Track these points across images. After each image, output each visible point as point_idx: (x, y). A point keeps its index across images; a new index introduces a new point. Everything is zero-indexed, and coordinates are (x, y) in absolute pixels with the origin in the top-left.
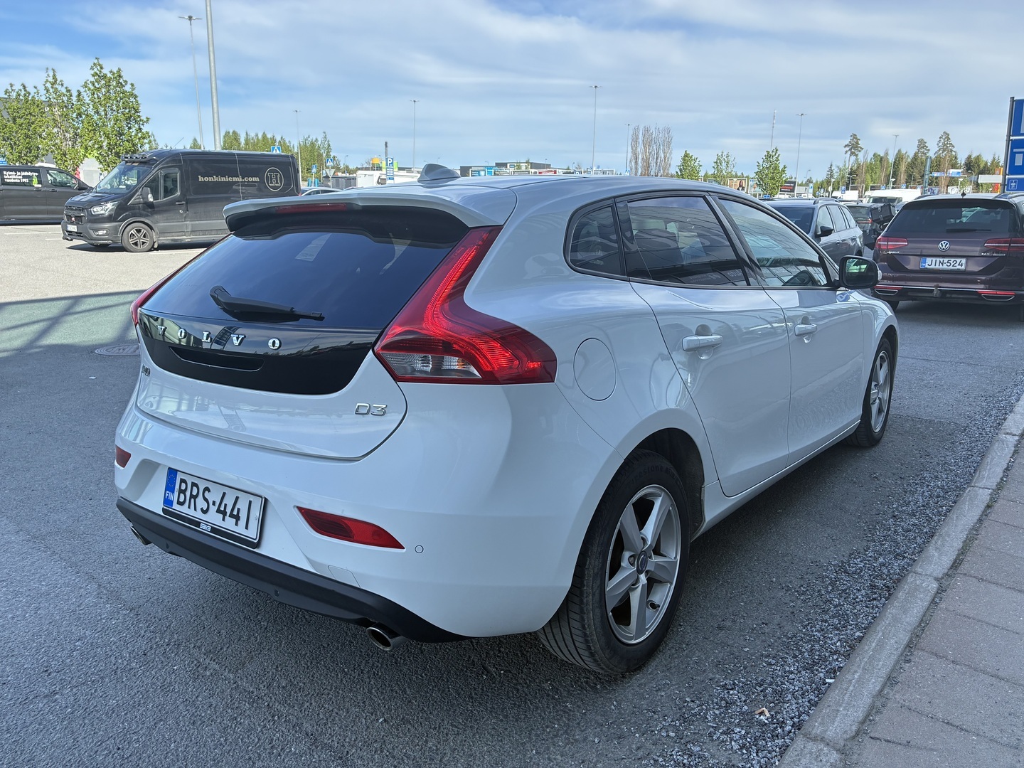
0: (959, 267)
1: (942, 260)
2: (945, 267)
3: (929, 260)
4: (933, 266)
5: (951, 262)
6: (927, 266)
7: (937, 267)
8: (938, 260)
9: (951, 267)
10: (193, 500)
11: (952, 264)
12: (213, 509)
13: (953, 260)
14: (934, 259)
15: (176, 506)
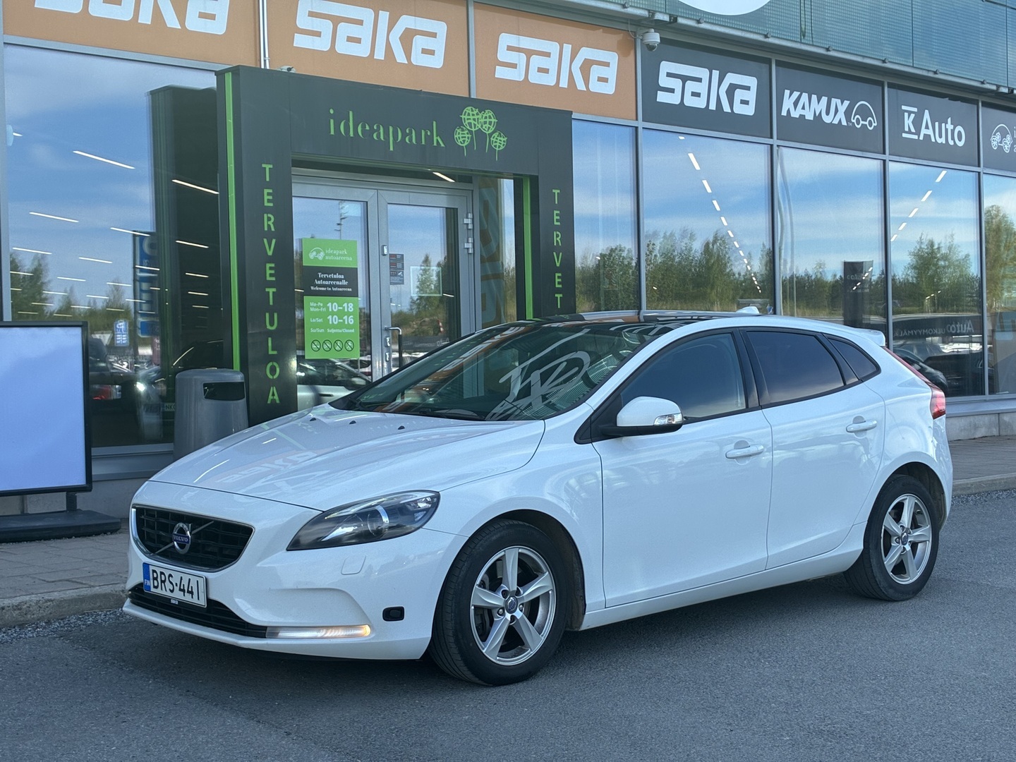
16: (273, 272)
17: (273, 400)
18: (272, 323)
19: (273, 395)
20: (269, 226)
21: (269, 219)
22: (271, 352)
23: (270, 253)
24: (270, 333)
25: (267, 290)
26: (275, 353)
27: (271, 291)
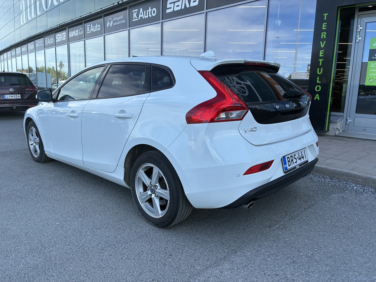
0: (19, 98)
1: (11, 95)
2: (13, 98)
3: (6, 96)
4: (9, 98)
5: (15, 96)
6: (6, 98)
7: (10, 98)
8: (10, 95)
9: (16, 98)
10: (292, 161)
11: (16, 97)
12: (298, 159)
13: (15, 95)
14: (9, 95)
15: (288, 168)
16: (323, 53)
17: (317, 99)
18: (320, 72)
19: (317, 97)
20: (323, 37)
21: (324, 34)
22: (318, 82)
23: (322, 46)
24: (319, 75)
25: (319, 60)
26: (320, 82)
27: (321, 60)
